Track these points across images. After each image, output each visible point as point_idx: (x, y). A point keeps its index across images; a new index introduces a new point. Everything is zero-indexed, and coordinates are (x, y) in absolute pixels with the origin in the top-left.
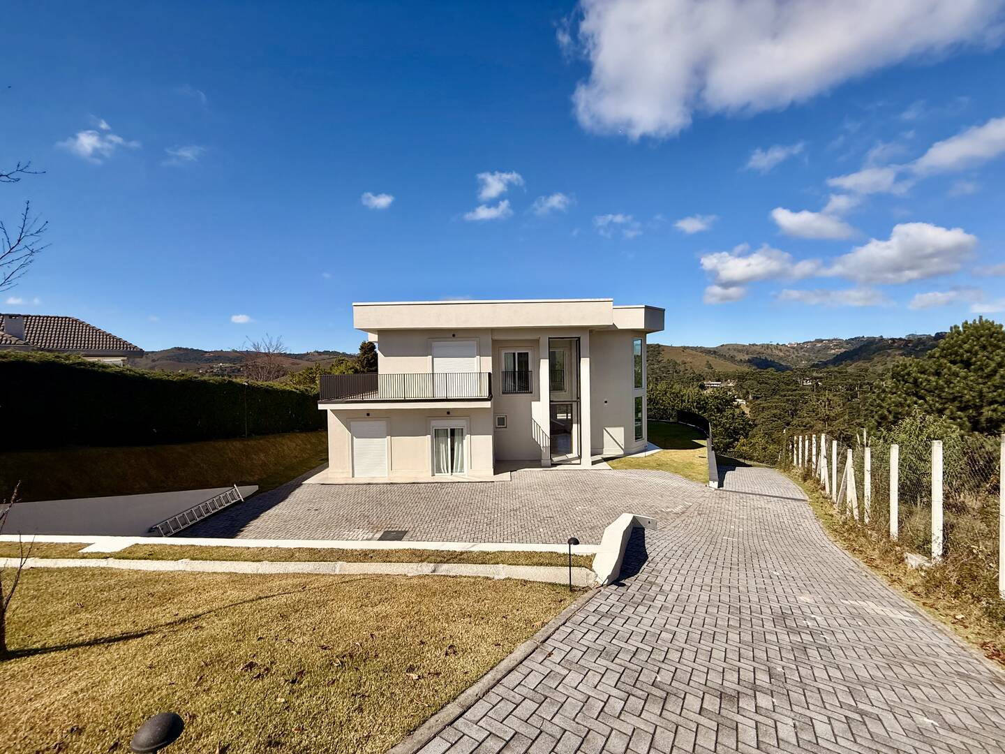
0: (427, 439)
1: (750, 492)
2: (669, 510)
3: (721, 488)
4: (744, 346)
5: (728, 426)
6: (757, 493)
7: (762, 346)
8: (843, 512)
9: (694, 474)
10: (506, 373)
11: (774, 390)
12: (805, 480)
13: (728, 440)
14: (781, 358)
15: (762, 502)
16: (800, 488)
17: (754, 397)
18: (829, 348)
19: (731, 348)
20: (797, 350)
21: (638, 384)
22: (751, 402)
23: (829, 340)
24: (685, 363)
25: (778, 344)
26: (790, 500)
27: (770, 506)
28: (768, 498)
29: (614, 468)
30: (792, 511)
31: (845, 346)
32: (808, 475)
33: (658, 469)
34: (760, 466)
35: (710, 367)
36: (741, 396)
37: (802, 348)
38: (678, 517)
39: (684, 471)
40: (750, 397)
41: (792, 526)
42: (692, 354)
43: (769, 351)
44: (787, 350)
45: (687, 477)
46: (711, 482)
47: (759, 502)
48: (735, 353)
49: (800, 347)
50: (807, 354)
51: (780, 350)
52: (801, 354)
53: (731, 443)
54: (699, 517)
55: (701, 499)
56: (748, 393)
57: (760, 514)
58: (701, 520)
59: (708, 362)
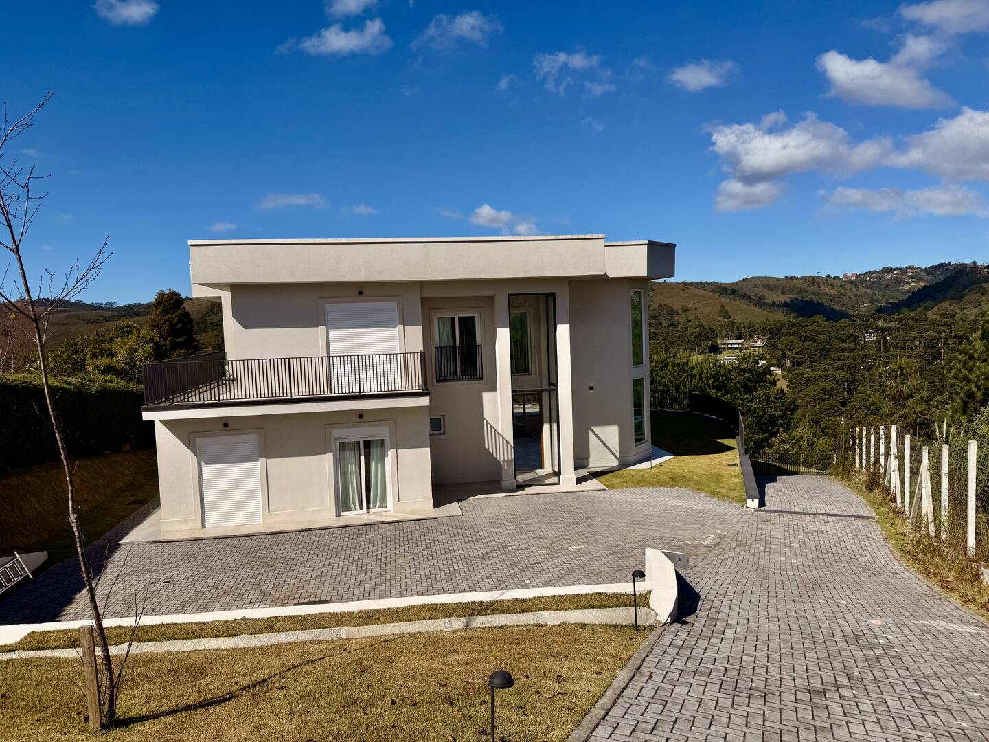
0: (328, 459)
1: (801, 511)
2: (697, 542)
3: (763, 508)
4: (778, 279)
5: (761, 413)
6: (810, 511)
7: (806, 279)
8: (917, 529)
9: (724, 490)
10: (440, 349)
11: (822, 350)
12: (870, 489)
13: (761, 435)
14: (833, 299)
15: (816, 524)
16: (865, 501)
17: (793, 363)
18: (902, 282)
19: (758, 283)
20: (856, 286)
21: (637, 360)
22: (789, 371)
23: (902, 269)
24: (688, 310)
25: (828, 276)
26: (853, 519)
27: (828, 528)
28: (825, 517)
29: (609, 487)
30: (855, 533)
31: (924, 277)
32: (875, 482)
33: (672, 486)
34: (808, 473)
35: (726, 315)
36: (774, 361)
37: (863, 282)
38: (710, 552)
39: (709, 486)
40: (788, 363)
41: (856, 551)
42: (696, 295)
43: (815, 288)
44: (841, 286)
45: (715, 494)
46: (749, 501)
47: (813, 524)
48: (765, 292)
49: (860, 280)
50: (870, 292)
51: (832, 285)
52: (862, 292)
53: (766, 440)
54: (738, 549)
55: (739, 525)
56: (784, 356)
57: (816, 539)
58: (742, 553)
59: (723, 307)
